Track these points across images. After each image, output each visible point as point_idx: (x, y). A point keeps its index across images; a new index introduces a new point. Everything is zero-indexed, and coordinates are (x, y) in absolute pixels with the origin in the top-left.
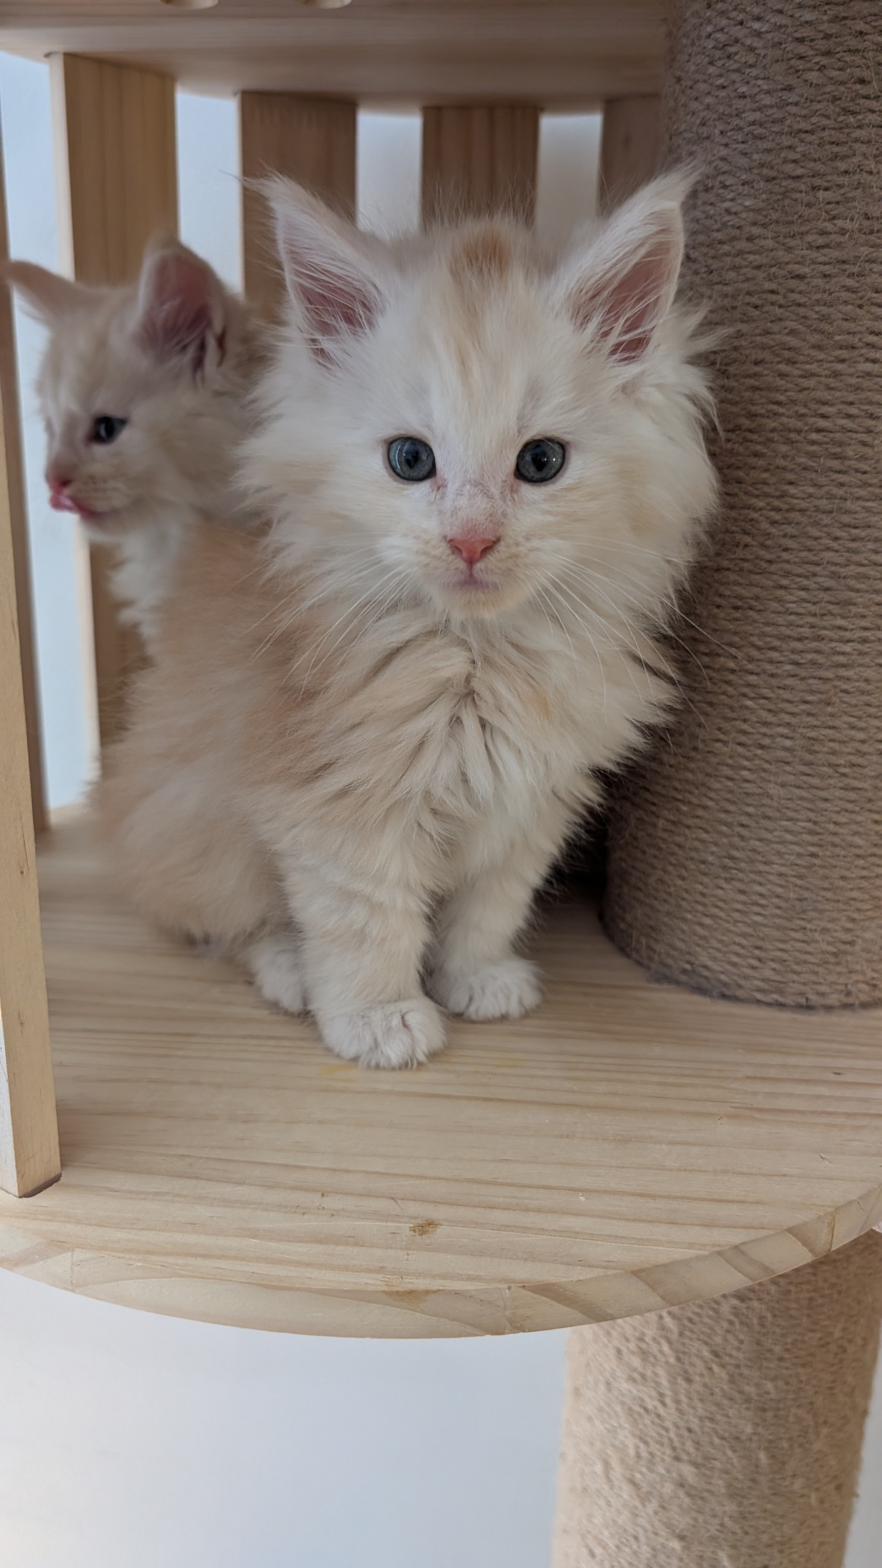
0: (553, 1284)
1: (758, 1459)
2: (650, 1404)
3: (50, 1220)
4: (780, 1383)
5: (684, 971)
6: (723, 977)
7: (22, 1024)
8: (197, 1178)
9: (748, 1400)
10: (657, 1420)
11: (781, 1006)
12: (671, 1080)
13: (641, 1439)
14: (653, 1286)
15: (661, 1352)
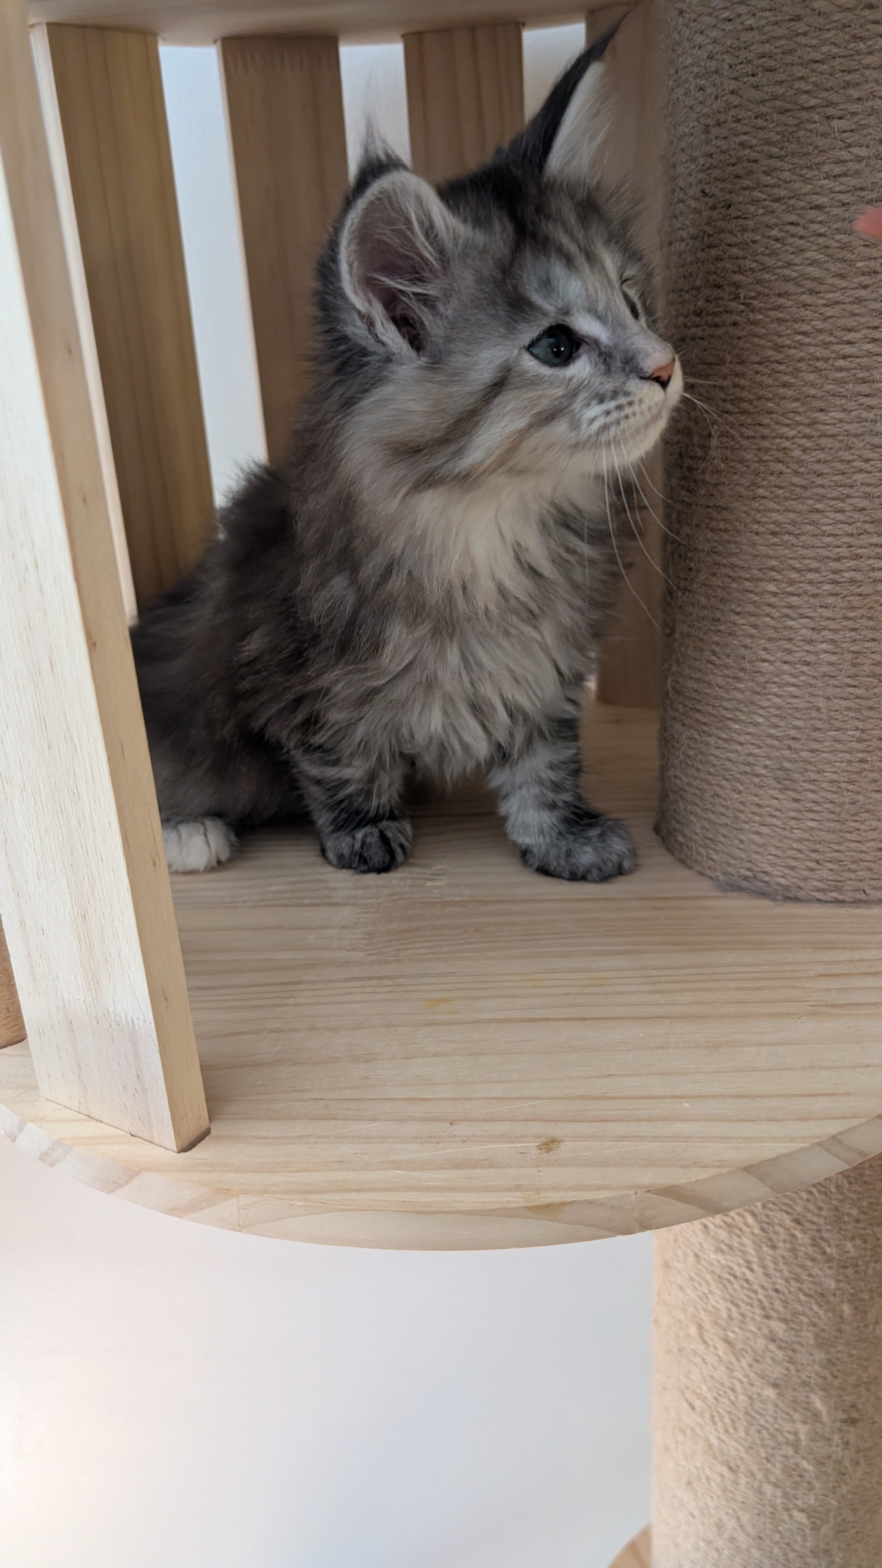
0: (674, 1186)
1: (842, 1312)
2: (738, 1271)
3: (210, 1171)
4: (858, 1242)
5: (746, 878)
6: (782, 881)
7: (166, 999)
8: (334, 1119)
9: (830, 1260)
10: (745, 1285)
11: (836, 902)
12: (749, 984)
13: (732, 1302)
14: (762, 1178)
15: (746, 1224)
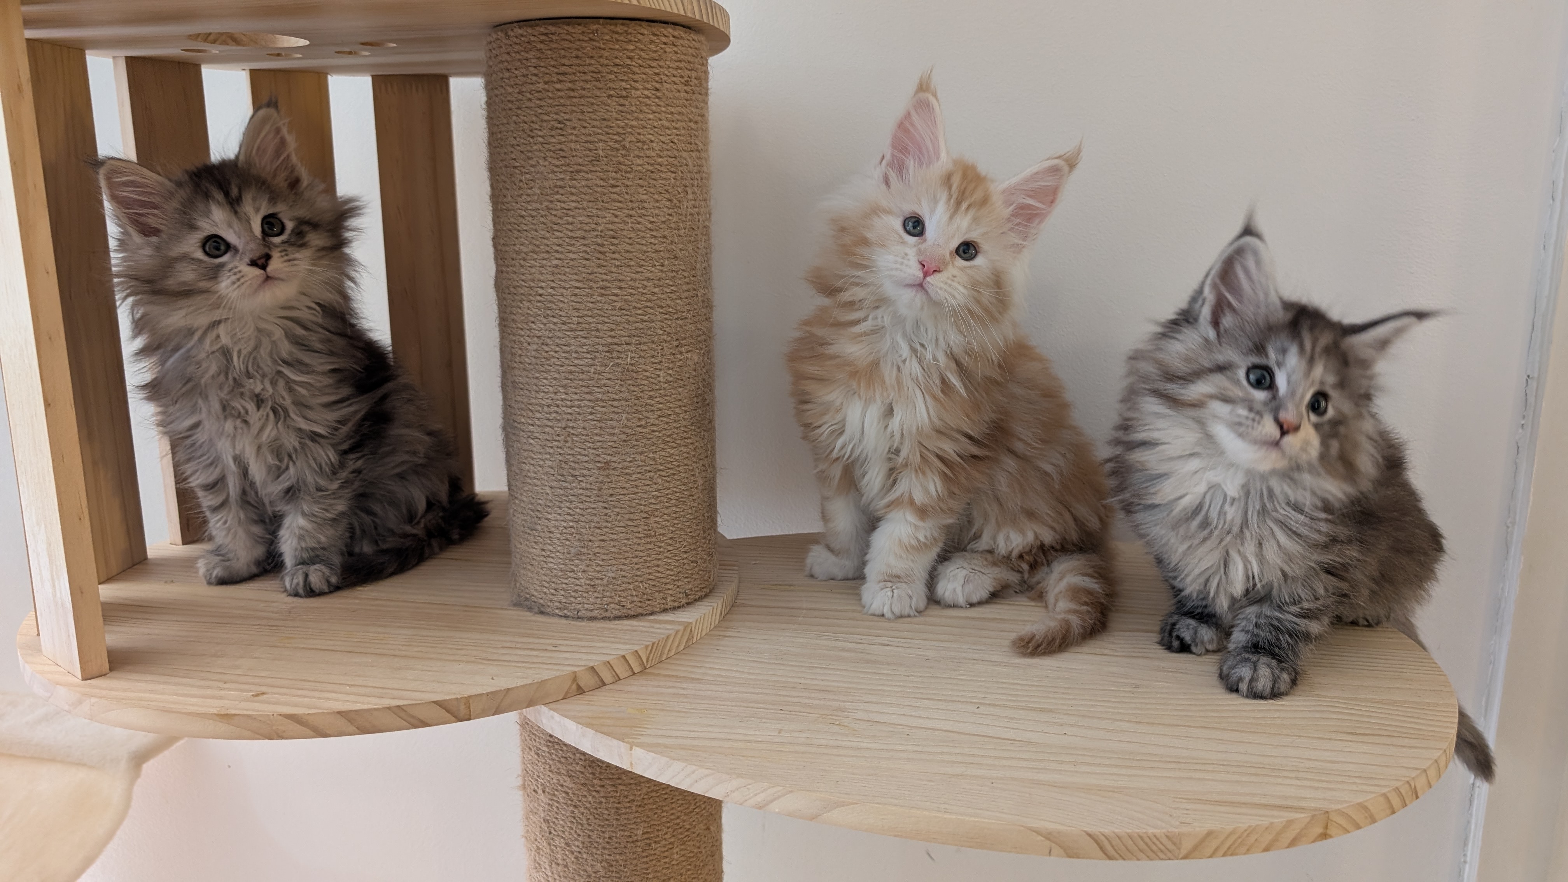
0: (295, 715)
7: (82, 592)
8: (172, 676)
11: (566, 617)
14: (350, 721)
15: (543, 846)
